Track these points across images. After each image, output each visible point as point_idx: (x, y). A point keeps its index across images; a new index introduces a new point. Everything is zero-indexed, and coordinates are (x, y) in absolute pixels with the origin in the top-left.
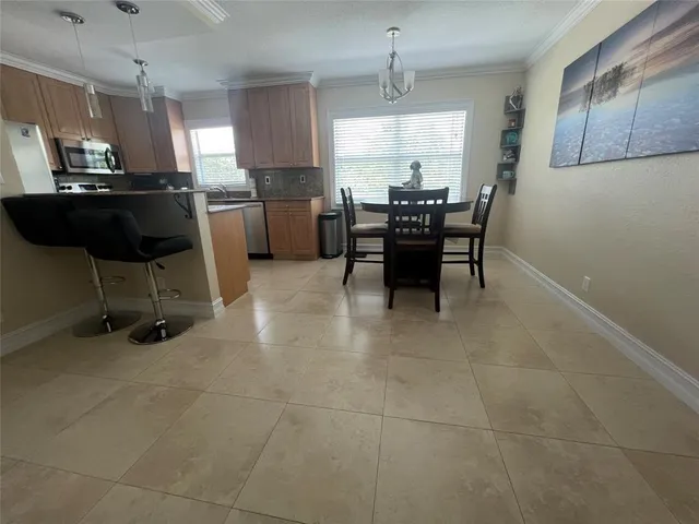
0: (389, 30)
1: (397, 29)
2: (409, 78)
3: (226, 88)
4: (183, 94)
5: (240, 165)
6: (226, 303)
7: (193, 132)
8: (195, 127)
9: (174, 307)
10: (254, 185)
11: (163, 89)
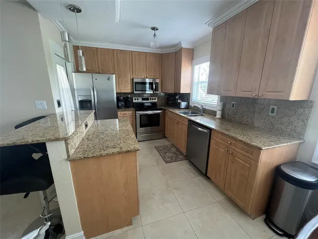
3: (211, 27)
5: (210, 91)
11: (180, 43)
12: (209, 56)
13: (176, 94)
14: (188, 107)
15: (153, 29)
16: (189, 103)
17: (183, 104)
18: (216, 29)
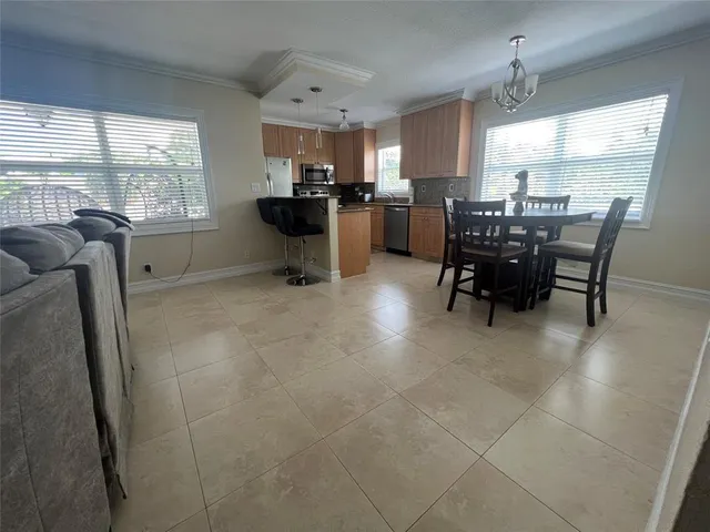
0: (512, 40)
1: (521, 37)
2: (533, 82)
3: (399, 115)
4: (377, 124)
5: (403, 176)
6: (343, 276)
7: (380, 152)
8: (382, 148)
9: (315, 271)
10: (412, 193)
11: (362, 123)
12: (399, 140)
13: (354, 185)
14: (373, 199)
15: (343, 111)
16: (373, 196)
17: (368, 196)
18: (403, 118)
